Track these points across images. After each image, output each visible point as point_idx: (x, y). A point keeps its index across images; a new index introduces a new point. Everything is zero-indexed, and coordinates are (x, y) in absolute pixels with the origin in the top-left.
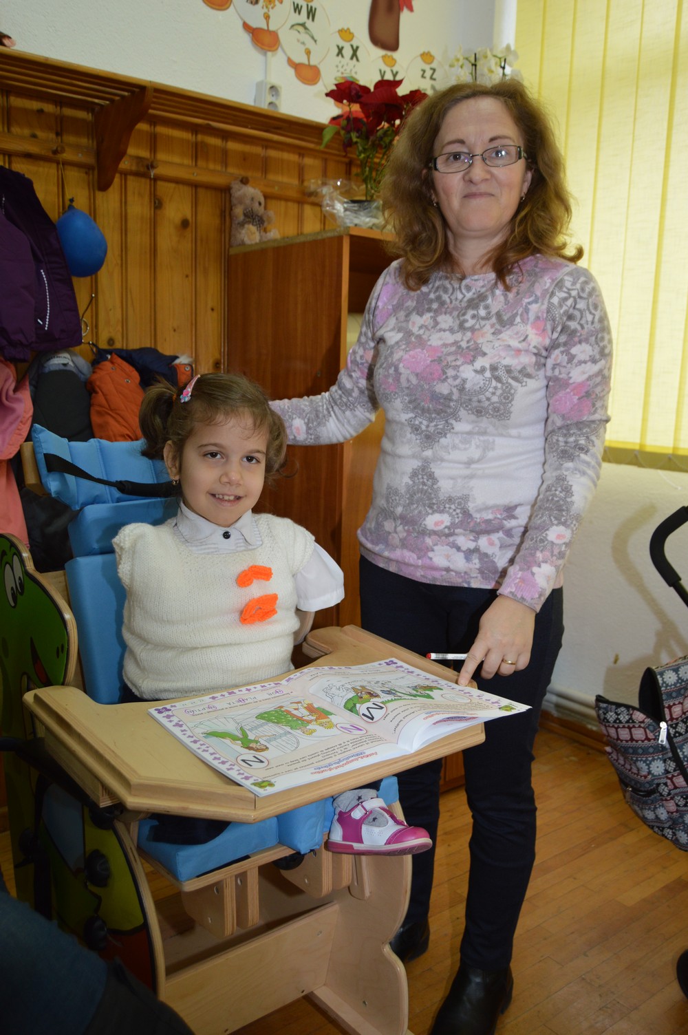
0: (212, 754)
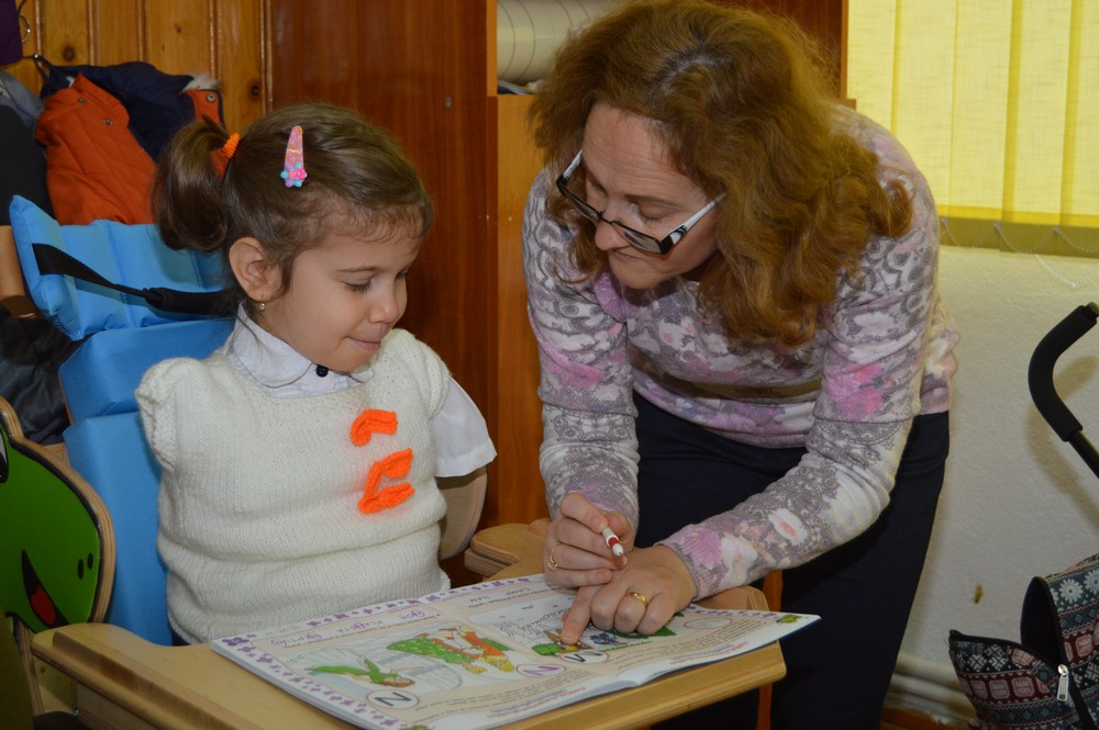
0: (327, 693)
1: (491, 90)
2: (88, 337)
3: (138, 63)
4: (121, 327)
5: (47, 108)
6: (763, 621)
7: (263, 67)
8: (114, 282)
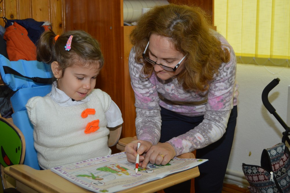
0: (81, 182)
1: (122, 25)
2: (18, 90)
3: (30, 19)
4: (26, 87)
5: (6, 31)
6: (194, 161)
7: (63, 19)
8: (24, 76)
